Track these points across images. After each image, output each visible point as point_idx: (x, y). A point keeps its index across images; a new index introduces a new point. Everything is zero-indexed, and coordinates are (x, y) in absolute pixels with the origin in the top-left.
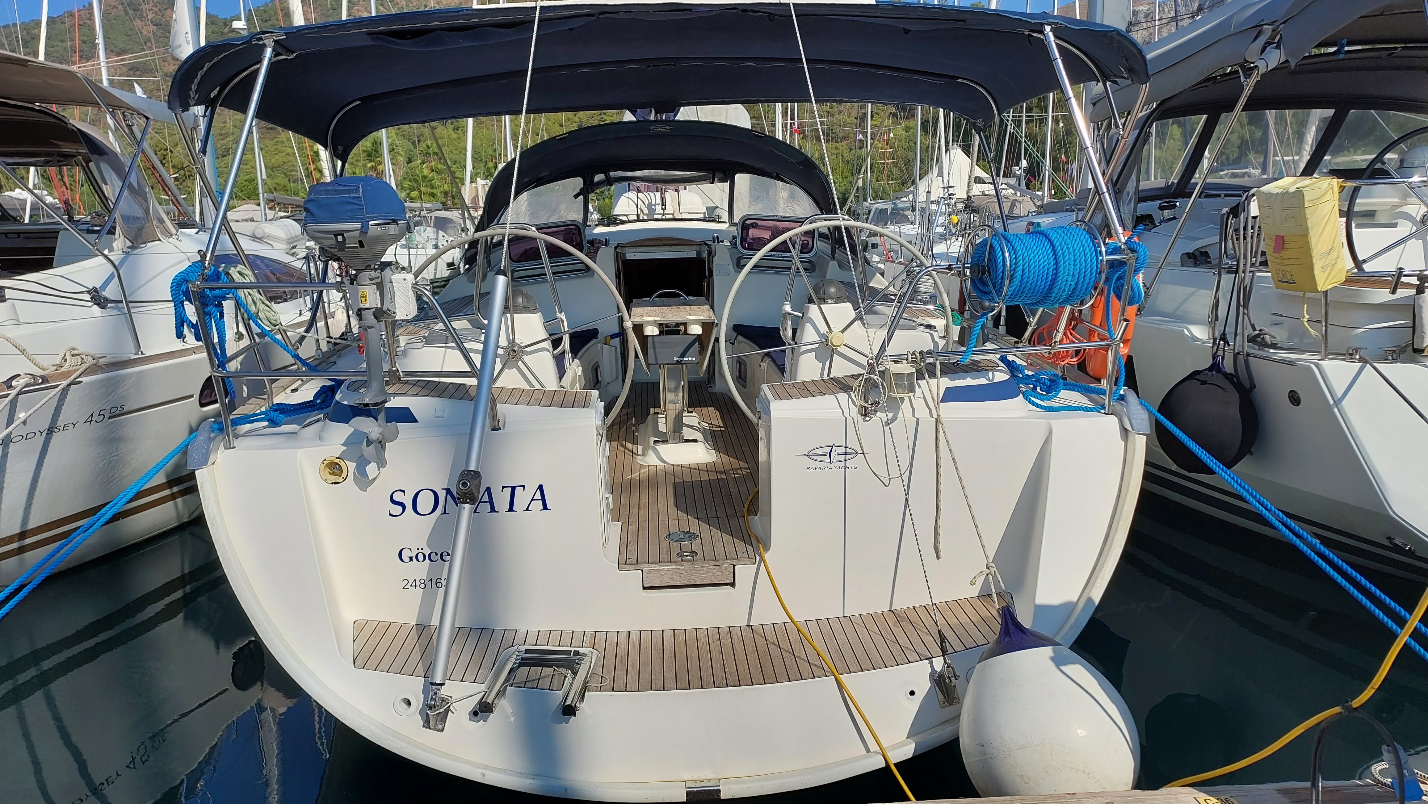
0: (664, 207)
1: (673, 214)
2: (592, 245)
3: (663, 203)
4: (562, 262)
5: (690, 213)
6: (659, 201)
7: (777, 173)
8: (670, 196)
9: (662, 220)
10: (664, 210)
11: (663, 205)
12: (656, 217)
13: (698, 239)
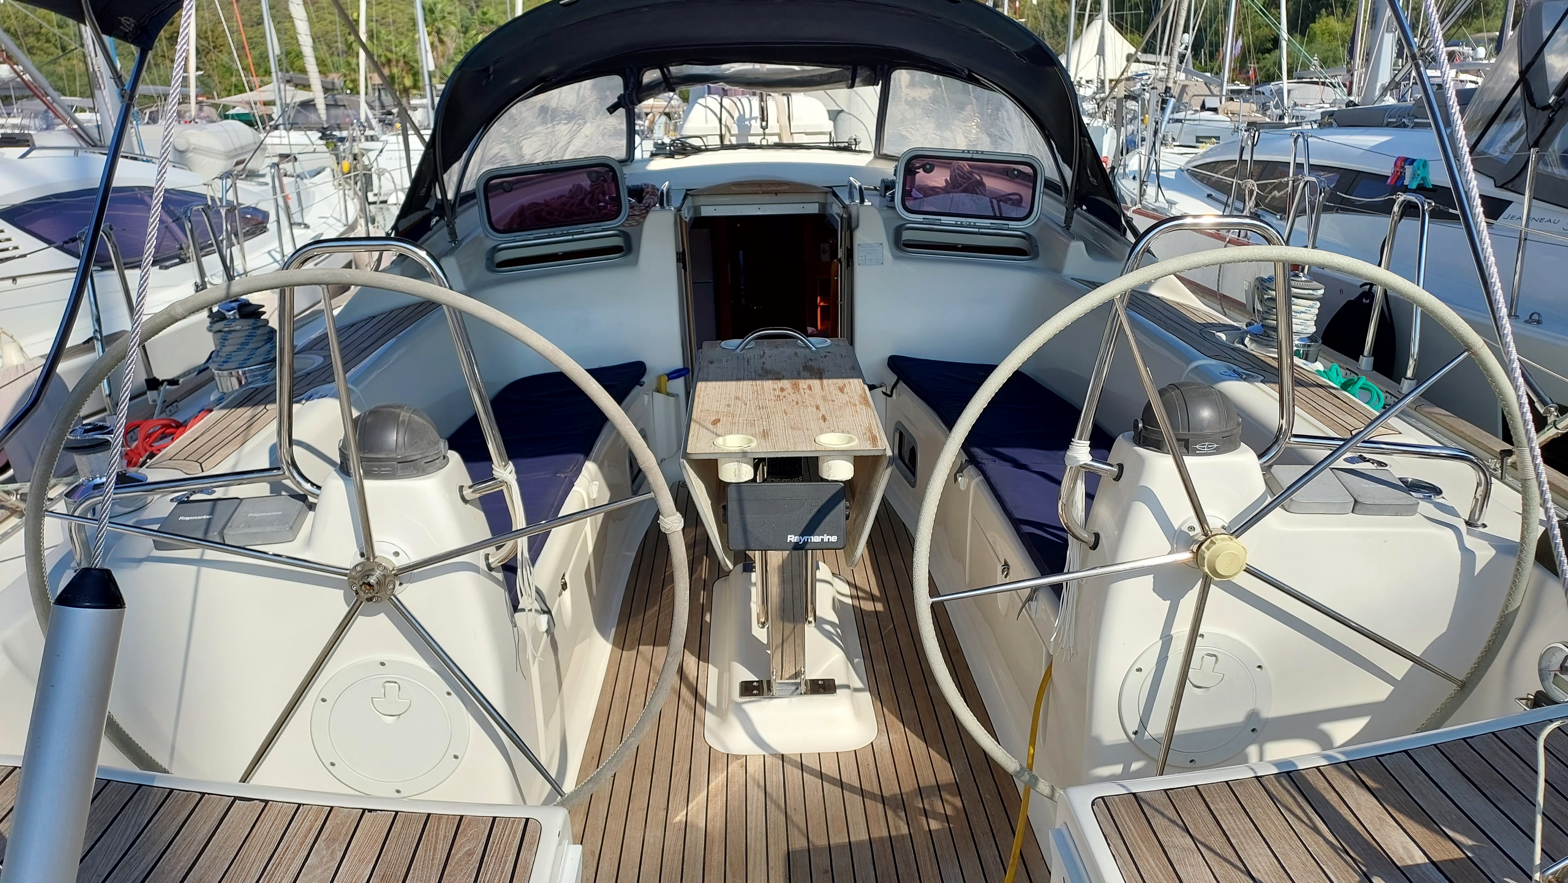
0: (764, 124)
1: (779, 135)
2: (640, 200)
3: (764, 117)
4: (583, 233)
5: (807, 134)
6: (756, 113)
7: (969, 70)
8: (775, 102)
9: (761, 147)
10: (764, 128)
11: (763, 120)
12: (751, 140)
13: (821, 182)
